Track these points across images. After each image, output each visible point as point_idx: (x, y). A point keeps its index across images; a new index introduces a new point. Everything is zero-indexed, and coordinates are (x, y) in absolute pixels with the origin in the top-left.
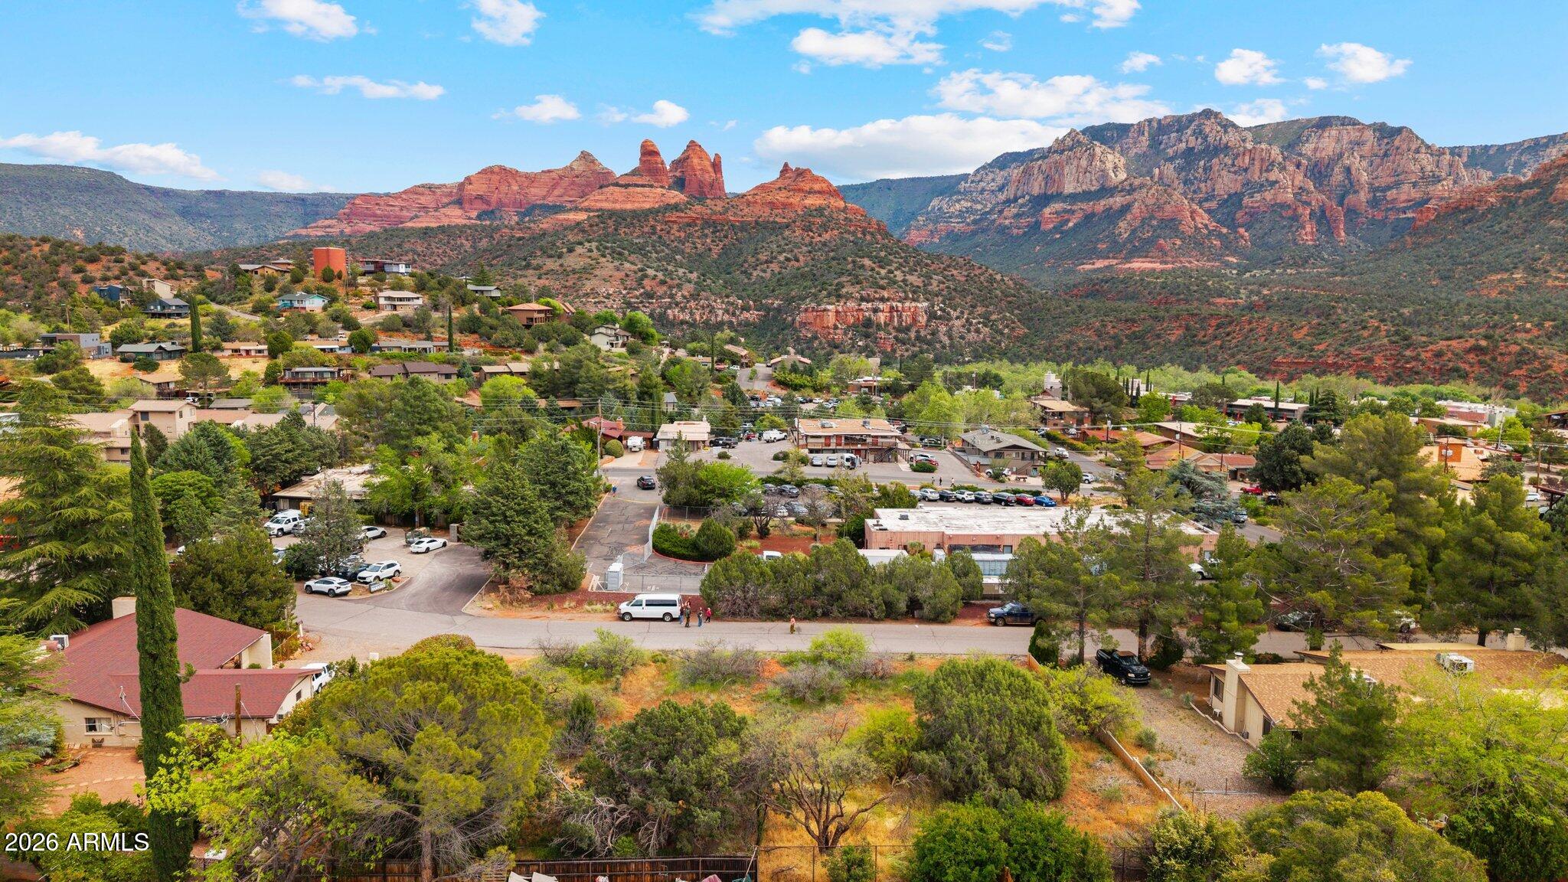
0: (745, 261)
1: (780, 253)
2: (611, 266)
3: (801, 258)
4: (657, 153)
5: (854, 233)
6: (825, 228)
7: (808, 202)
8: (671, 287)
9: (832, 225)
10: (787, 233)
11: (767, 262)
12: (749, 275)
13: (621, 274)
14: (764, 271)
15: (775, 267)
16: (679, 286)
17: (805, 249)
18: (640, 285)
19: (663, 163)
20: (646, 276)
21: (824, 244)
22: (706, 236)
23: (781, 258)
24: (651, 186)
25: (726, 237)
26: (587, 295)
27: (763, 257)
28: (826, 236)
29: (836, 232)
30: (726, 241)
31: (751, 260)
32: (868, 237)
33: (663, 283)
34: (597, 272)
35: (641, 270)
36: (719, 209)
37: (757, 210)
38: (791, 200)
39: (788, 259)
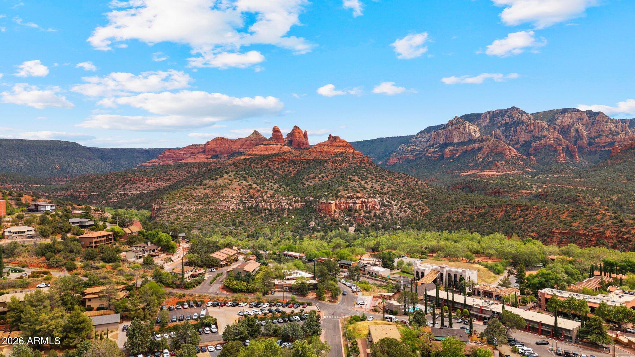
0: (303, 178)
1: (320, 174)
2: (237, 183)
3: (329, 176)
4: (279, 131)
5: (356, 164)
6: (342, 162)
7: (336, 150)
8: (262, 193)
9: (346, 160)
10: (325, 164)
11: (313, 178)
12: (303, 184)
13: (240, 187)
14: (311, 182)
15: (316, 180)
16: (266, 192)
17: (332, 171)
18: (248, 192)
19: (281, 135)
20: (251, 188)
21: (341, 169)
22: (290, 166)
23: (320, 176)
24: (277, 145)
25: (299, 167)
26: (223, 197)
27: (311, 176)
28: (343, 165)
29: (347, 163)
30: (299, 169)
31: (306, 177)
32: (362, 165)
33: (259, 191)
34: (230, 187)
35: (250, 185)
36: (297, 155)
37: (314, 155)
38: (329, 150)
39: (323, 177)
